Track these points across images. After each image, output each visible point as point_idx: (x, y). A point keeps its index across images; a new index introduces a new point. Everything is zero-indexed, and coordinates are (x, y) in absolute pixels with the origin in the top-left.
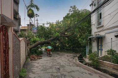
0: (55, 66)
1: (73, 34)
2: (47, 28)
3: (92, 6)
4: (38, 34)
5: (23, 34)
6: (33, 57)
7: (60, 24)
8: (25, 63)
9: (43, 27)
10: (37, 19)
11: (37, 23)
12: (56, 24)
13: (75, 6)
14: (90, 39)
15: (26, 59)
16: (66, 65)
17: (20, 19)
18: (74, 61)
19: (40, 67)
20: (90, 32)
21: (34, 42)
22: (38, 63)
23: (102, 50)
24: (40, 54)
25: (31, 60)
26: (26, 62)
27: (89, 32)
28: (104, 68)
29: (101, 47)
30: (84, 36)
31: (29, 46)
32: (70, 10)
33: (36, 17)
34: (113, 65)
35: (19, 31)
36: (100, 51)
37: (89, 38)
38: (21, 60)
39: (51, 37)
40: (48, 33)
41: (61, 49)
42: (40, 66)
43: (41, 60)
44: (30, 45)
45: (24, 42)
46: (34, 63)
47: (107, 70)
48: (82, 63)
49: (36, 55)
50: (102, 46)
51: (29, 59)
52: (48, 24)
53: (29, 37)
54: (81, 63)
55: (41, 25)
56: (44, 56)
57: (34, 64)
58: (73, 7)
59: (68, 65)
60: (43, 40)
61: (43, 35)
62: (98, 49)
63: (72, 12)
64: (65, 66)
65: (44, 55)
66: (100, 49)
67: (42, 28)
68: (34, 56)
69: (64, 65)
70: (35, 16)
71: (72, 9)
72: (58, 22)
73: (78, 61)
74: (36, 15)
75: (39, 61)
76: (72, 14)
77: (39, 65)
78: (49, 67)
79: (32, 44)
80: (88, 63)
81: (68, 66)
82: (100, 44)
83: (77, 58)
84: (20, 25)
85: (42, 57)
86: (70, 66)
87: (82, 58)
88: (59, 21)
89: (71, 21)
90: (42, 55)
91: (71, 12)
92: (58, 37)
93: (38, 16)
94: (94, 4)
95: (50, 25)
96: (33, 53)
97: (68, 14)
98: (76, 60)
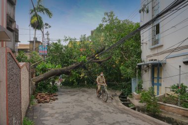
0: (84, 114)
1: (109, 58)
2: (65, 47)
3: (142, 12)
4: (51, 57)
5: (22, 57)
6: (43, 97)
7: (88, 42)
8: (28, 108)
9: (59, 45)
10: (48, 32)
11: (48, 39)
12: (81, 41)
13: (112, 13)
14: (140, 67)
15: (31, 100)
16: (102, 111)
17: (18, 30)
18: (115, 104)
19: (57, 115)
20: (139, 55)
21: (44, 70)
22: (52, 108)
23: (159, 85)
24: (53, 92)
25: (39, 103)
26: (29, 106)
27: (137, 55)
28: (167, 116)
29: (158, 80)
30: (129, 62)
31: (34, 78)
32: (105, 18)
33: (46, 28)
34: (183, 111)
35: (15, 52)
36: (156, 87)
37: (138, 66)
38: (22, 104)
39: (72, 63)
40: (67, 57)
41: (88, 83)
42: (56, 113)
43: (56, 101)
44: (36, 76)
45: (26, 70)
46: (44, 107)
47: (173, 119)
48: (129, 107)
49: (46, 93)
50: (159, 78)
51: (35, 101)
52: (68, 40)
53: (35, 62)
54: (126, 107)
55: (55, 42)
56: (61, 95)
57: (46, 110)
58: (109, 14)
59: (106, 110)
60: (58, 67)
61: (59, 60)
62: (153, 84)
63: (108, 23)
64: (102, 113)
65: (60, 93)
66: (156, 84)
67: (57, 47)
68: (43, 94)
69: (99, 110)
70: (44, 27)
71: (106, 17)
72: (84, 38)
73: (121, 104)
74: (47, 24)
75: (54, 103)
76: (107, 25)
77: (54, 111)
78: (74, 115)
79: (39, 75)
80: (138, 107)
81: (106, 112)
82: (156, 76)
83: (117, 98)
84: (17, 40)
85: (58, 97)
86: (111, 113)
87: (126, 98)
88: (86, 36)
89: (106, 36)
90: (57, 93)
91: (106, 21)
92: (85, 62)
93: (50, 27)
94: (145, 9)
95: (71, 42)
96: (40, 90)
97: (101, 26)
98: (117, 101)
